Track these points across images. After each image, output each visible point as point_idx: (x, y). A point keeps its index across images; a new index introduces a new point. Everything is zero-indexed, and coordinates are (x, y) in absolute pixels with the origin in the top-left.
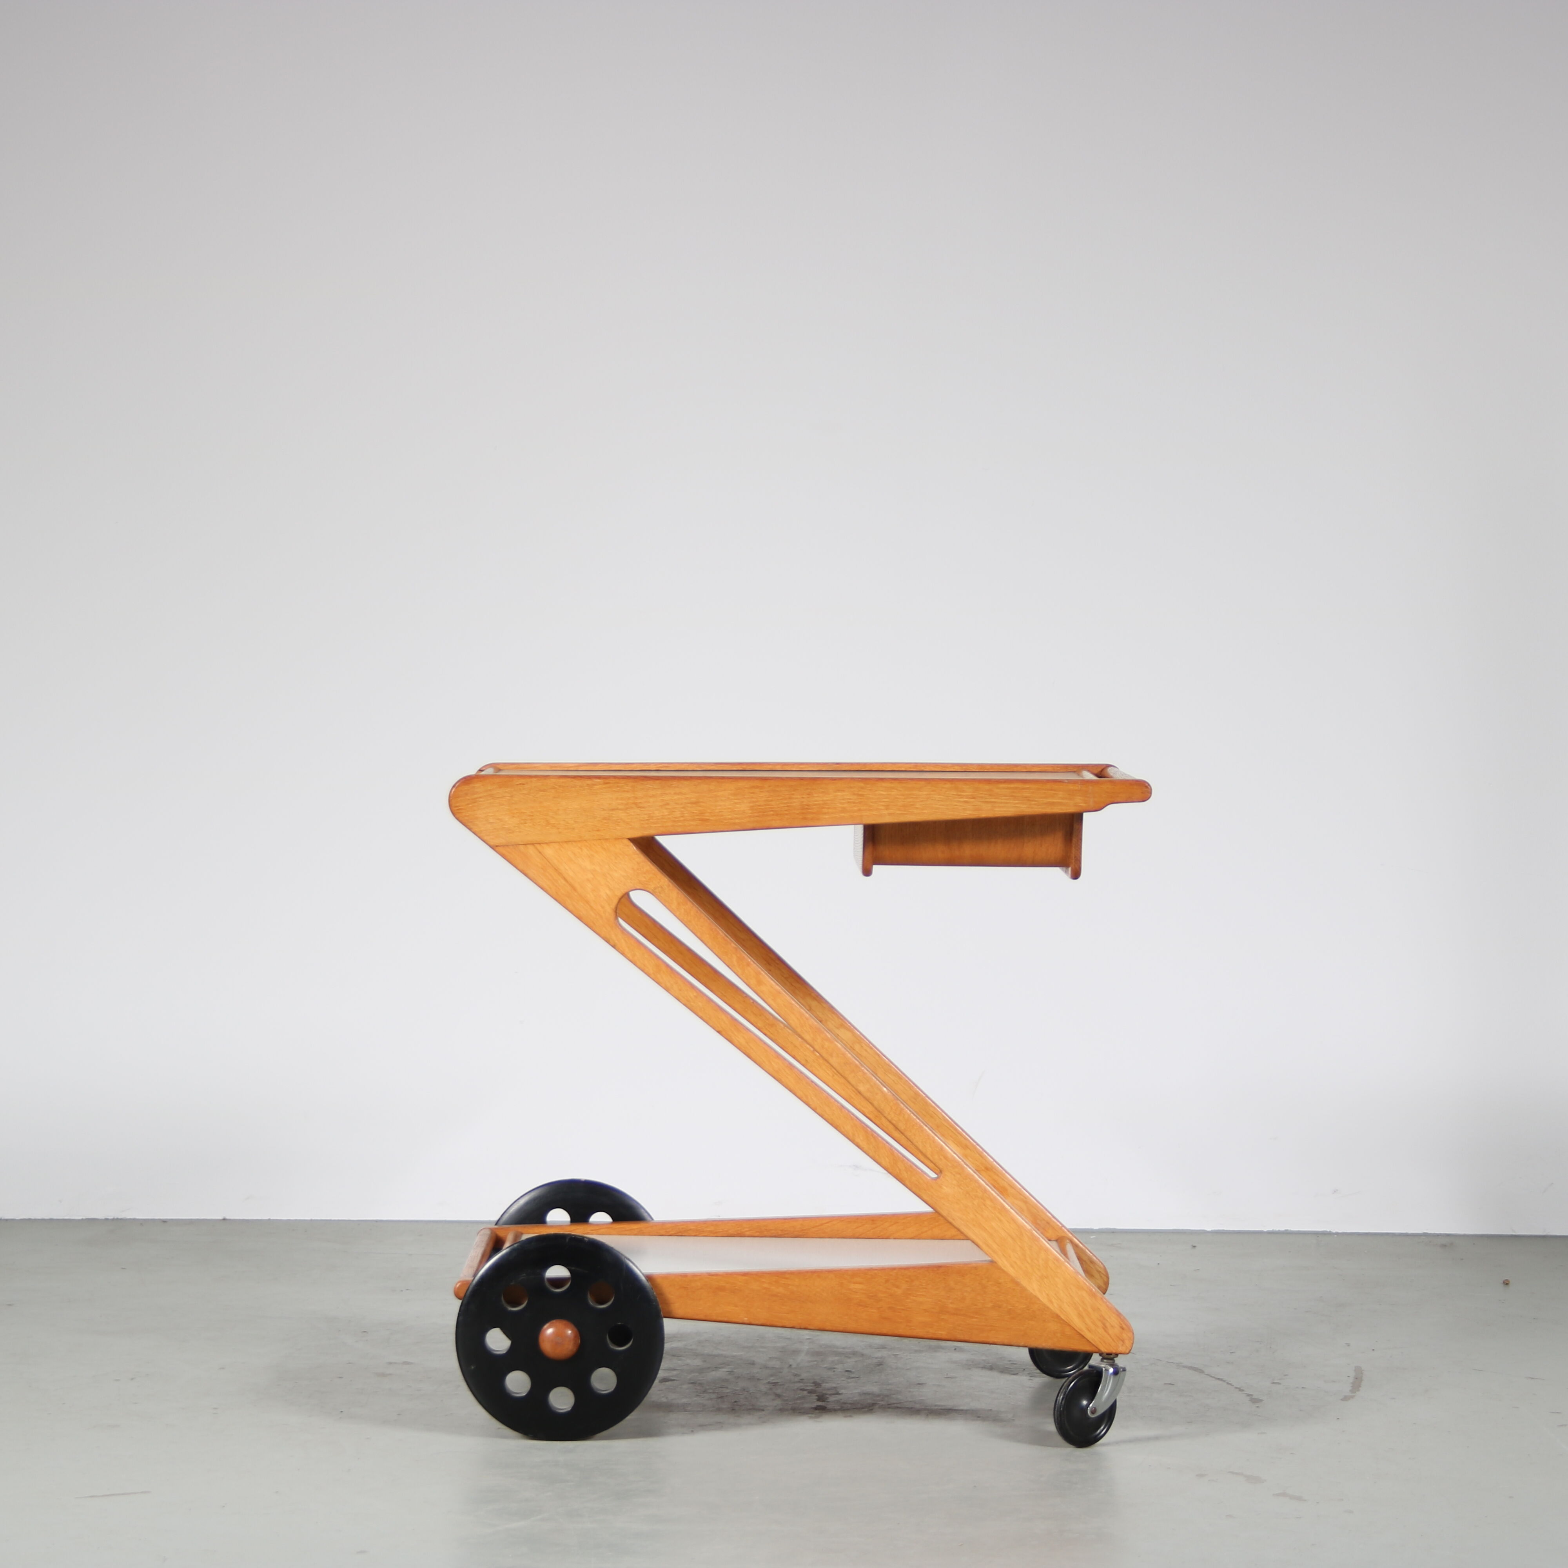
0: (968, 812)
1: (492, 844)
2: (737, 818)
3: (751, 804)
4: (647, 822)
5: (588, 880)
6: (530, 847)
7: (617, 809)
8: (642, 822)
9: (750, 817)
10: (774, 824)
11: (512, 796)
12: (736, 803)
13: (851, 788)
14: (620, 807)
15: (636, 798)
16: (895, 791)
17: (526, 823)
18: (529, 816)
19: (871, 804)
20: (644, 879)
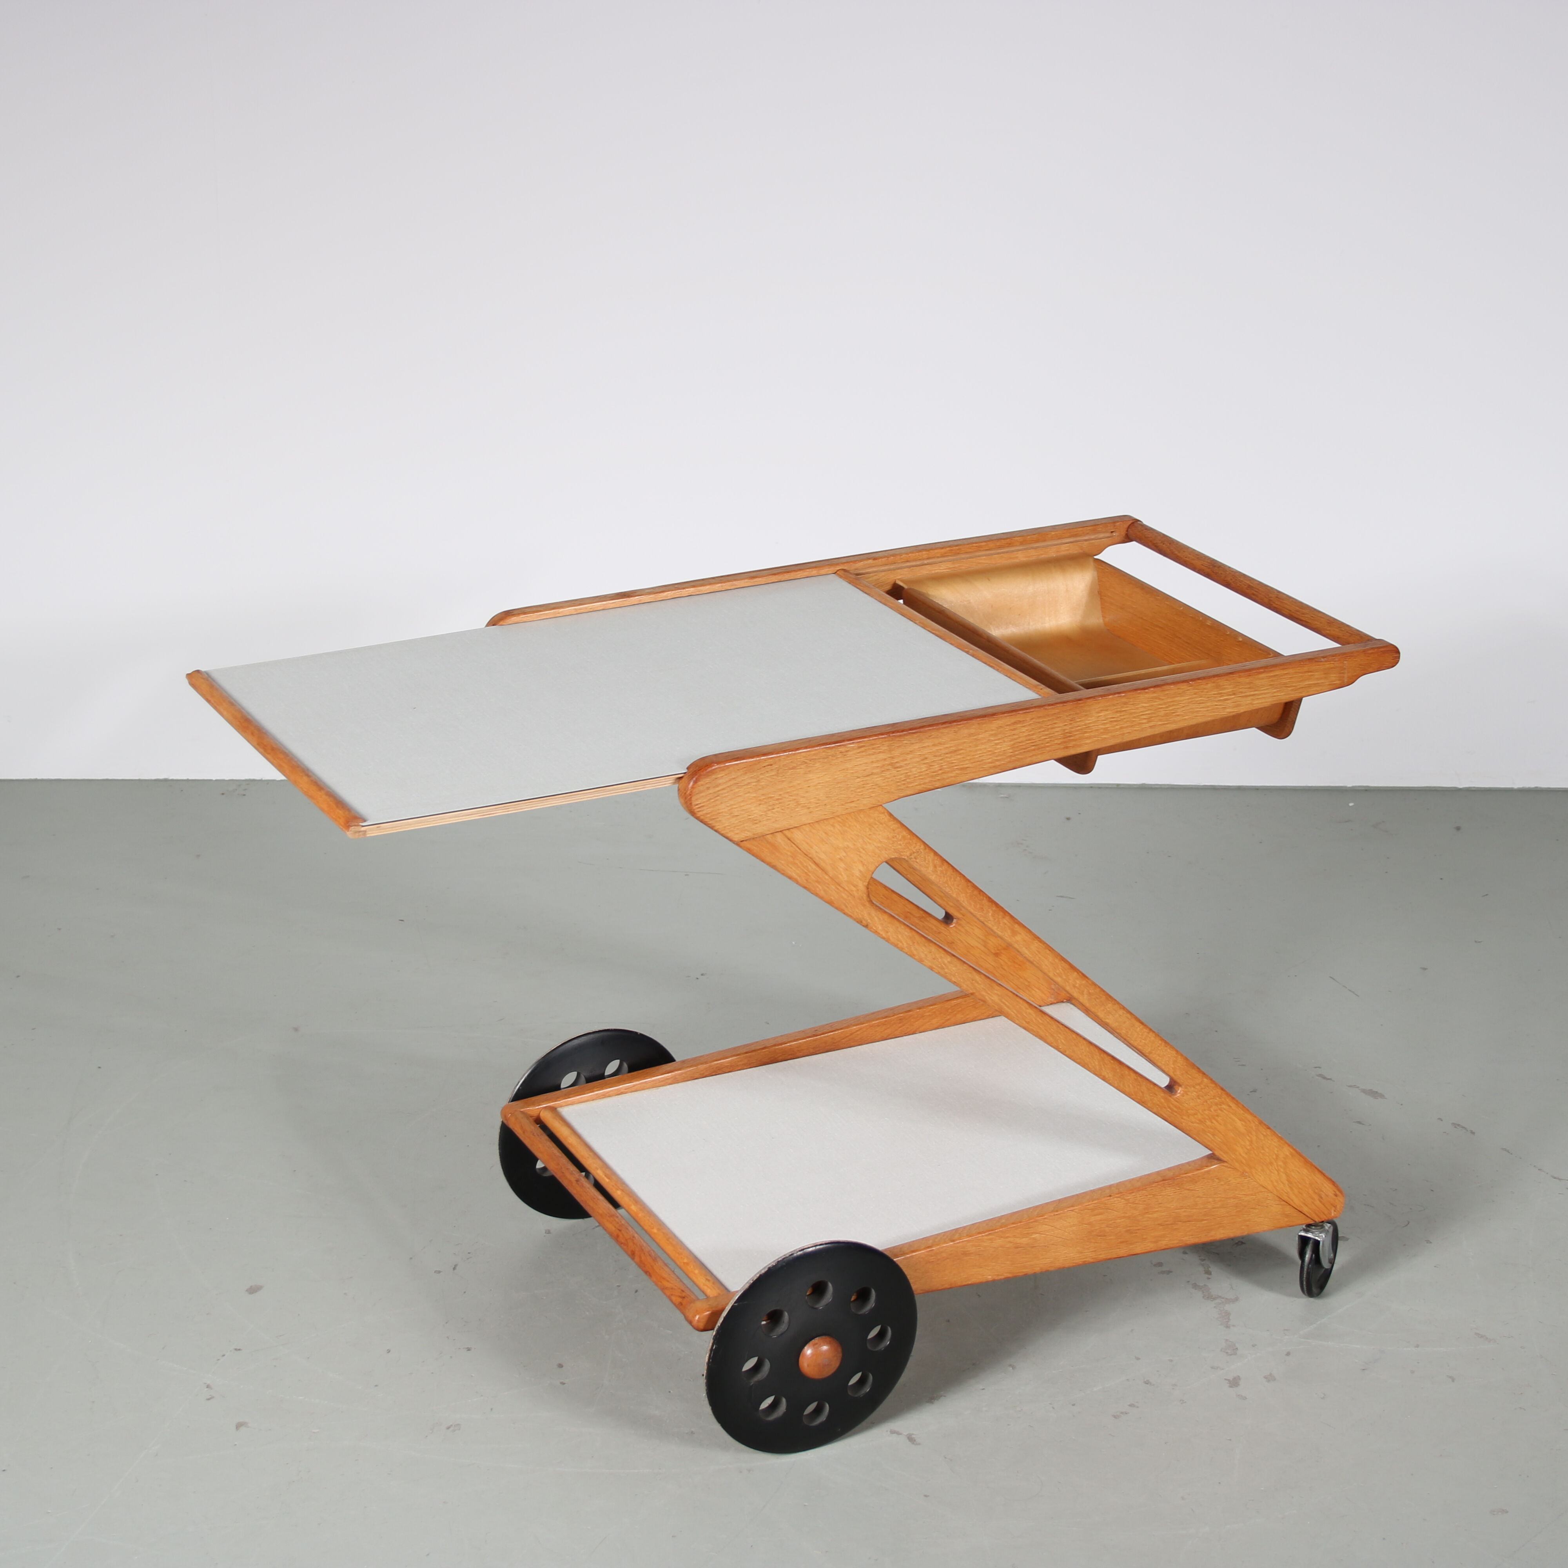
0: (1229, 710)
1: (736, 838)
2: (998, 760)
3: (1012, 743)
4: (903, 783)
5: (841, 859)
6: (779, 835)
7: (872, 774)
8: (899, 784)
9: (1011, 756)
10: (1034, 759)
11: (759, 781)
12: (997, 744)
13: (1114, 705)
14: (875, 771)
15: (892, 758)
16: (1157, 700)
17: (773, 809)
18: (778, 799)
19: (1134, 719)
20: (900, 847)
